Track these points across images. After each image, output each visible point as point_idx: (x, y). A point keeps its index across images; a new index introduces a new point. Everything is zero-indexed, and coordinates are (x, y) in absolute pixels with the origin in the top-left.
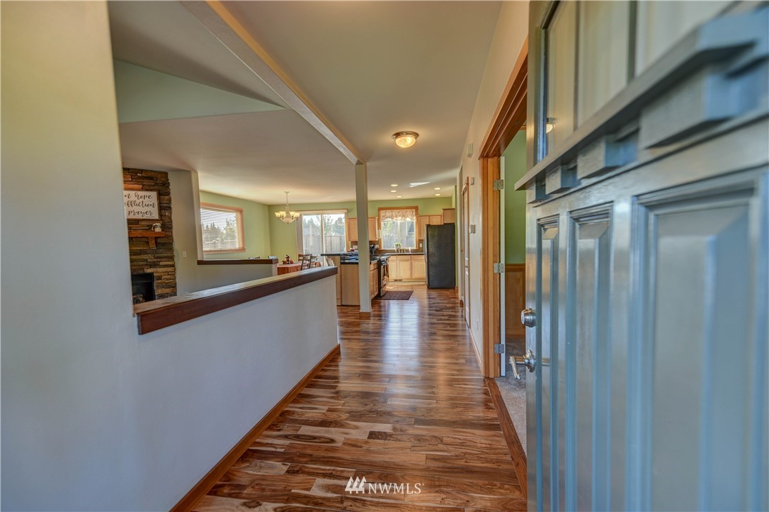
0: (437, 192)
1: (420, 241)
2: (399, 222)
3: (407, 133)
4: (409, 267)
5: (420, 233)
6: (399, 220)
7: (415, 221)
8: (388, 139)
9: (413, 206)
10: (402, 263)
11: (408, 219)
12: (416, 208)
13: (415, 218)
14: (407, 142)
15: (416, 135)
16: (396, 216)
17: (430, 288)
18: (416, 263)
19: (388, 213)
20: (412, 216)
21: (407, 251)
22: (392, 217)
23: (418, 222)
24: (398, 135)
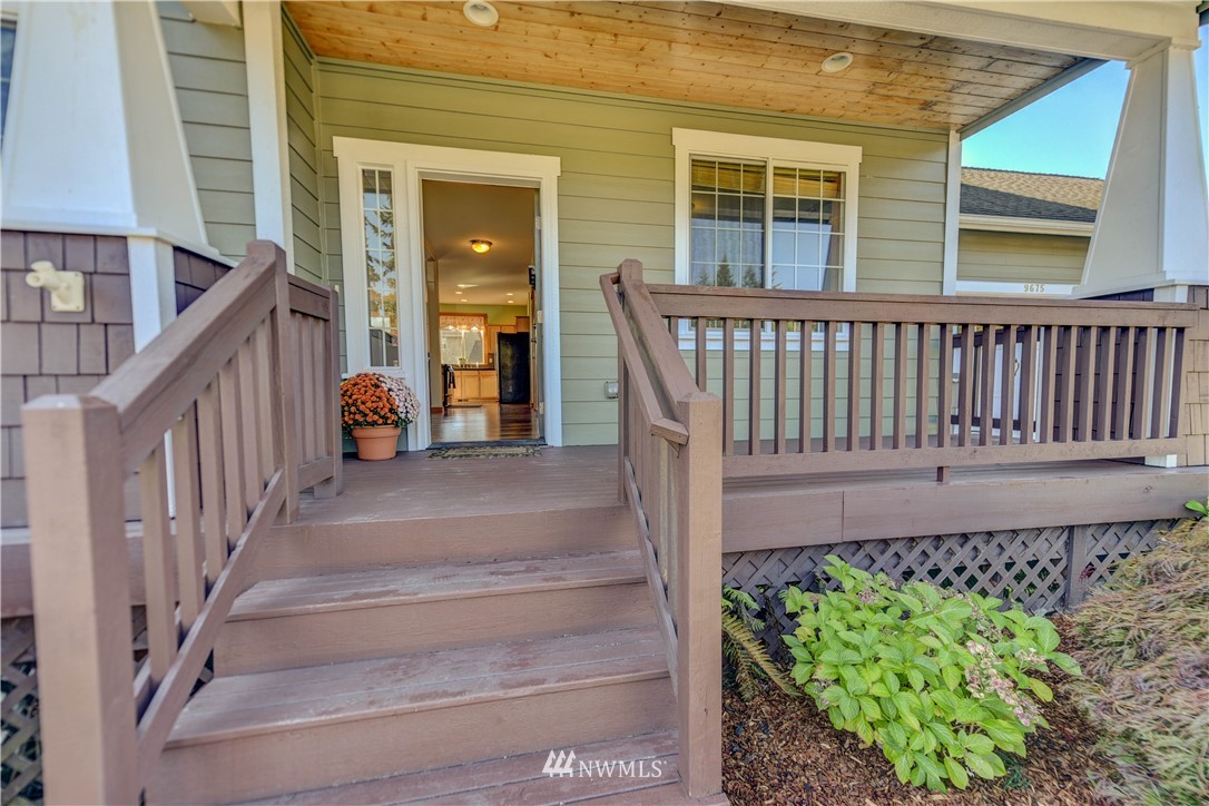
0: (510, 298)
1: (491, 355)
2: (463, 332)
3: (483, 242)
4: (477, 384)
5: (489, 344)
6: (463, 330)
7: (482, 332)
8: (466, 244)
9: (481, 314)
10: (467, 380)
11: (475, 329)
12: (485, 316)
13: (483, 327)
14: (482, 248)
15: (490, 244)
16: (460, 324)
17: (501, 401)
18: (486, 380)
19: (450, 319)
20: (480, 325)
21: (475, 366)
22: (455, 325)
23: (487, 334)
24: (474, 242)
